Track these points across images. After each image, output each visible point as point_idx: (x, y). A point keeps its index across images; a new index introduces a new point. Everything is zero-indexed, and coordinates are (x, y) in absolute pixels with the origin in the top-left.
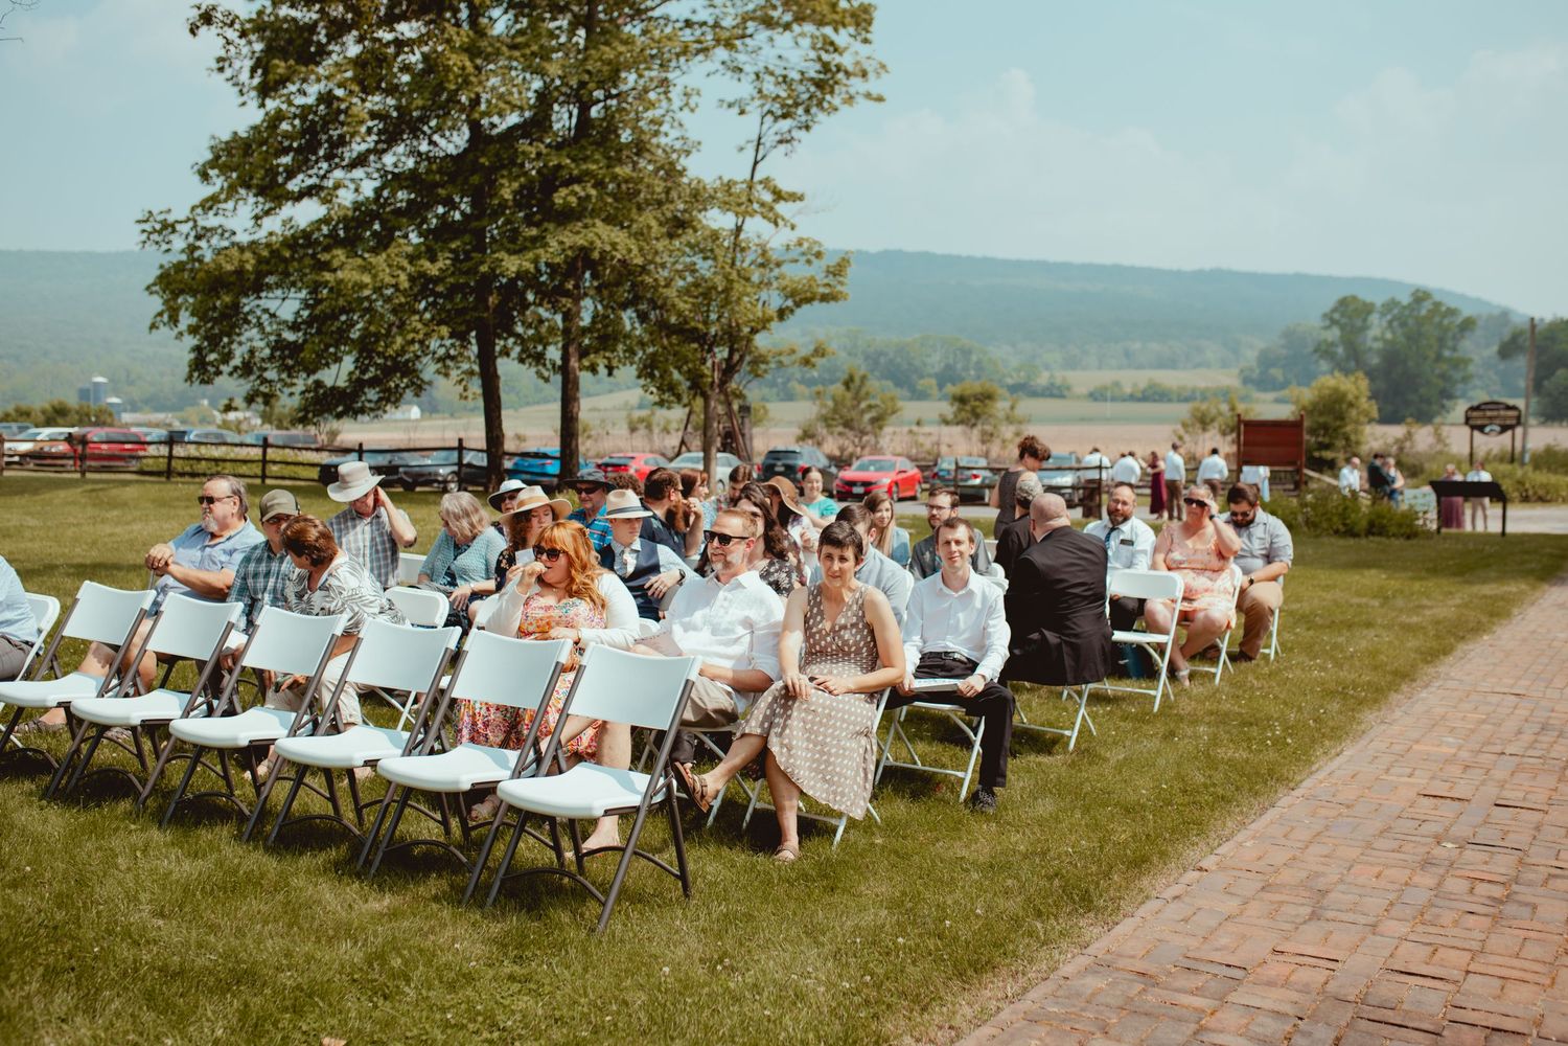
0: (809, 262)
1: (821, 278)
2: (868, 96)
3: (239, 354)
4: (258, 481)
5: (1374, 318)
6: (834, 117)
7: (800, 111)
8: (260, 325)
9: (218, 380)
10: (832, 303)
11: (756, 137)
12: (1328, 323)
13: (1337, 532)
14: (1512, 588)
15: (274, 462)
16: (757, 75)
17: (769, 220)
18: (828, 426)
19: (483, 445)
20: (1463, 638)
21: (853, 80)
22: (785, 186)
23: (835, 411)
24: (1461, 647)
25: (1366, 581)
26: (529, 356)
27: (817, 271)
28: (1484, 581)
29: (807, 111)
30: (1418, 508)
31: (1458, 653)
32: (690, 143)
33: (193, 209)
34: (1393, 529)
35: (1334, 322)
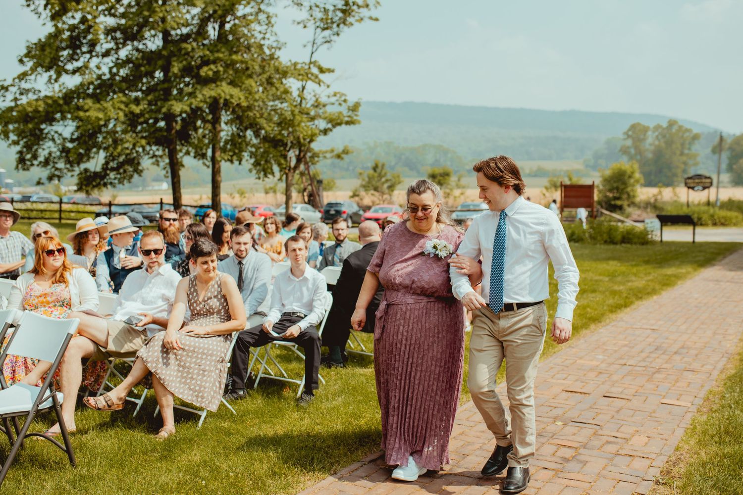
0: (340, 104)
1: (345, 113)
2: (371, 18)
3: (42, 154)
4: (57, 221)
5: (650, 133)
6: (352, 28)
7: (335, 25)
8: (53, 140)
9: (33, 169)
10: (352, 126)
11: (312, 40)
12: (626, 137)
13: (606, 242)
14: (683, 270)
15: (65, 211)
16: (311, 8)
17: (316, 82)
18: (366, 190)
19: (171, 202)
20: (641, 298)
21: (361, 10)
22: (325, 65)
23: (369, 182)
24: (638, 303)
25: (608, 268)
26: (199, 155)
27: (344, 110)
28: (670, 266)
29: (338, 26)
30: (649, 229)
31: (633, 307)
32: (280, 43)
33: (14, 79)
34: (636, 240)
35: (629, 136)
